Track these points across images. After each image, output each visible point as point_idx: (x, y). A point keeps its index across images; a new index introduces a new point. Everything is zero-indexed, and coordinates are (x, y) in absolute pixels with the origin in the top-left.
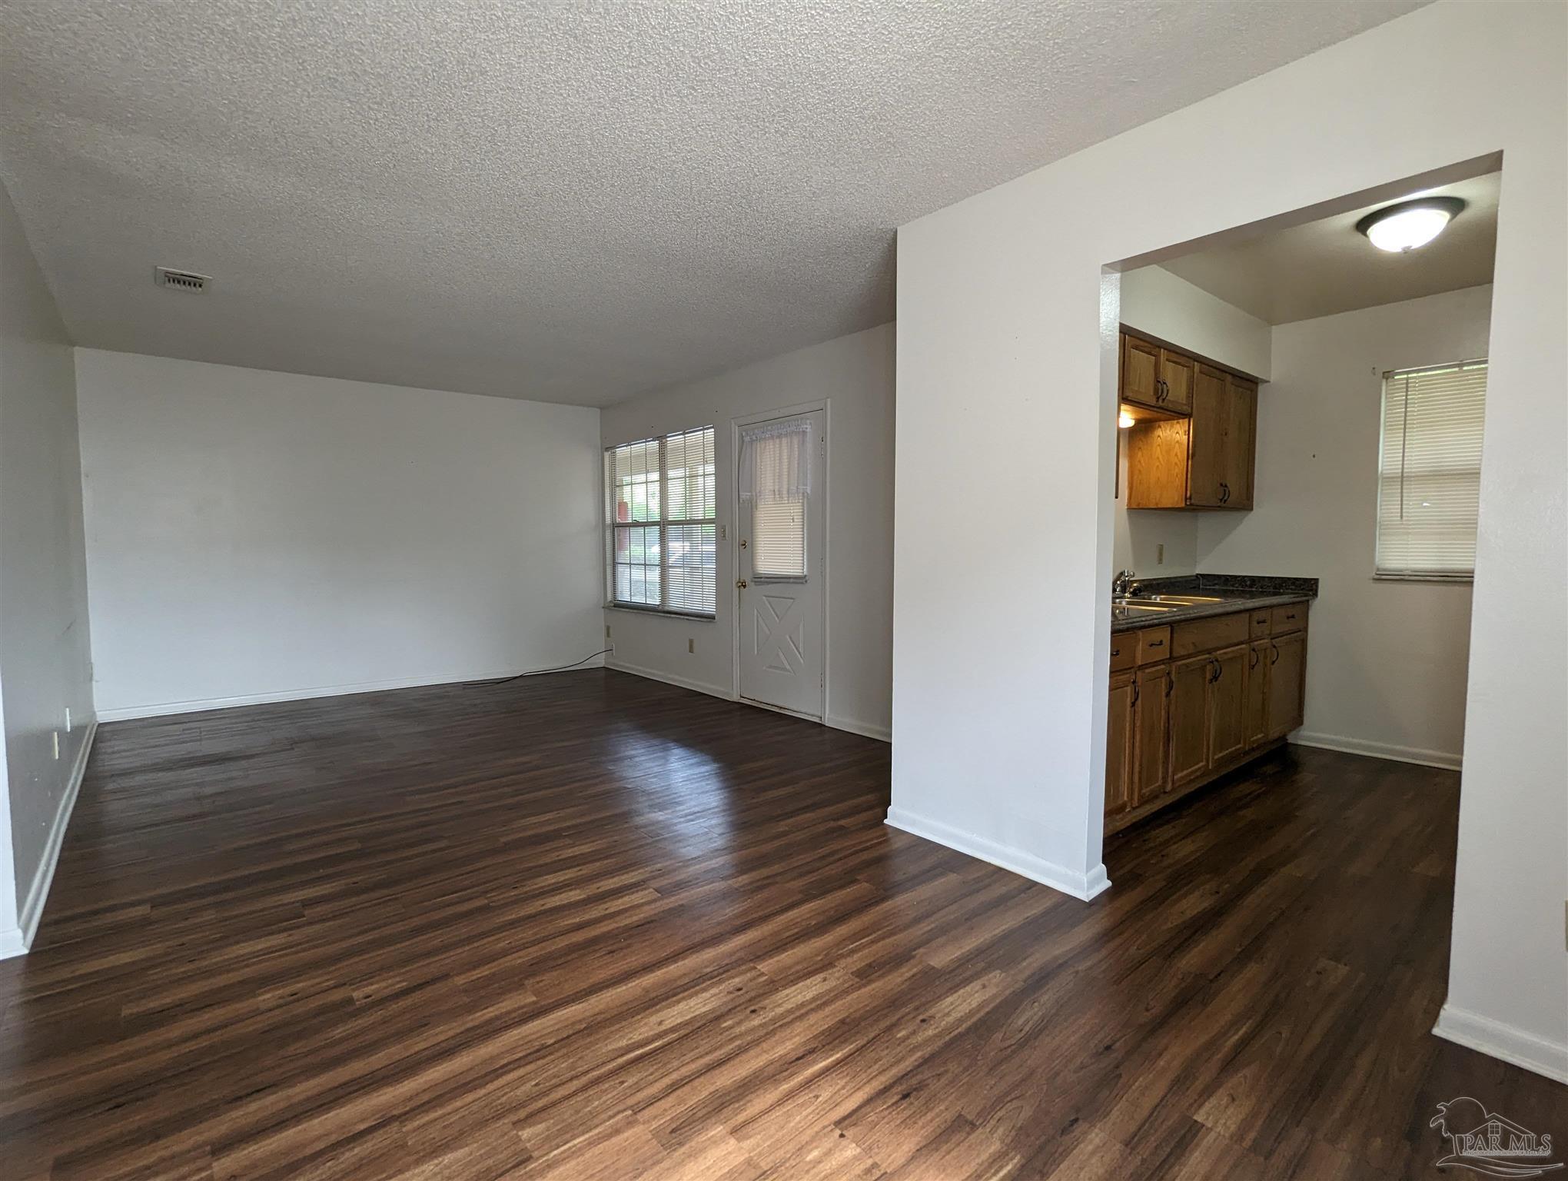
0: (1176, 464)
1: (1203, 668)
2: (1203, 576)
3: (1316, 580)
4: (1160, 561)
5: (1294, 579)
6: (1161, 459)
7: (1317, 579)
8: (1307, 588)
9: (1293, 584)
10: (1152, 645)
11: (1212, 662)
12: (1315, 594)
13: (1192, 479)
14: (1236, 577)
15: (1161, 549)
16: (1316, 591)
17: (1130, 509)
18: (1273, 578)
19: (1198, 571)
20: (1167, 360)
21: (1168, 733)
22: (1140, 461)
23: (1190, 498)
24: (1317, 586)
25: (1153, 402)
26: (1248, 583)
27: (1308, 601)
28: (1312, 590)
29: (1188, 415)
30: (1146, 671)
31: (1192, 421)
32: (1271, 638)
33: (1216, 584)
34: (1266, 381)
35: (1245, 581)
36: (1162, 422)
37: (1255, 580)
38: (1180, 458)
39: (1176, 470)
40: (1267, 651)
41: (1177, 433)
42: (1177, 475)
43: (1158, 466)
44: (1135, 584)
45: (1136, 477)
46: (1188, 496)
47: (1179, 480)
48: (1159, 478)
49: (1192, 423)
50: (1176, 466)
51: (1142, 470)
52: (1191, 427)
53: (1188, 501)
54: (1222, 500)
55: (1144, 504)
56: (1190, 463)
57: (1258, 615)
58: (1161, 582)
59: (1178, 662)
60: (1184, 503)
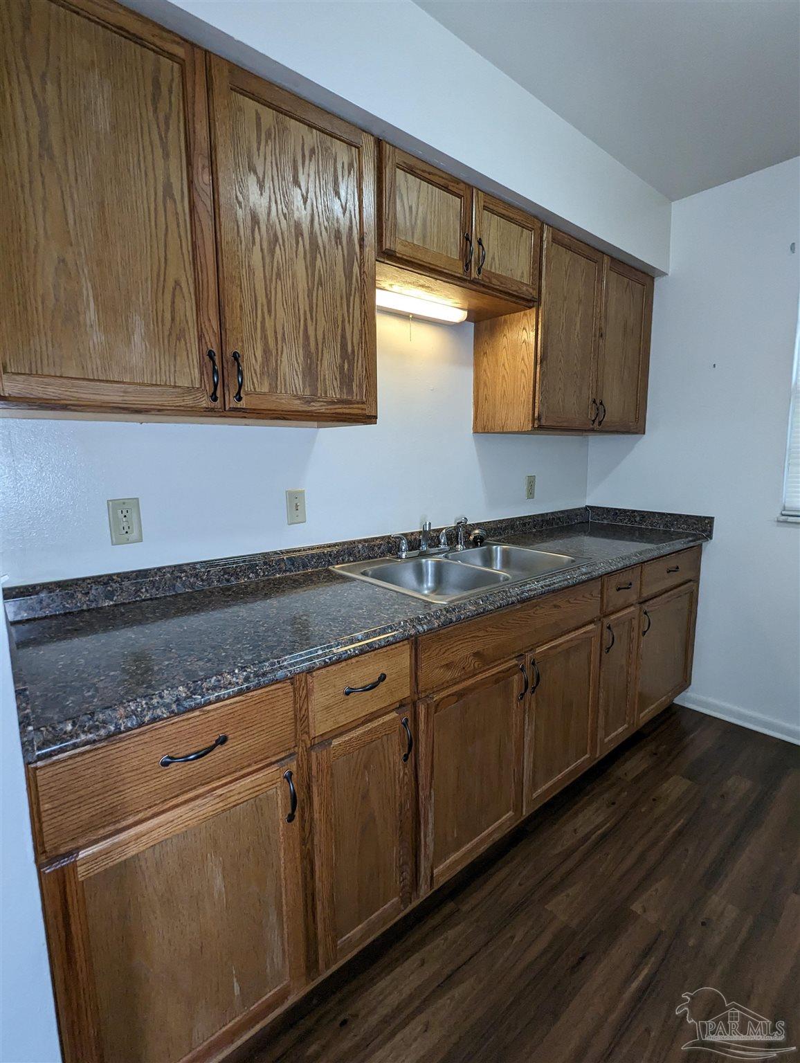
0: (523, 371)
2: (591, 508)
3: (711, 519)
4: (531, 495)
5: (688, 516)
6: (506, 364)
7: (713, 518)
8: (701, 528)
9: (685, 522)
10: (348, 693)
11: (522, 670)
12: (710, 536)
13: (541, 394)
14: (625, 511)
15: (531, 482)
16: (711, 532)
17: (475, 432)
18: (663, 514)
19: (590, 501)
20: (485, 208)
22: (485, 371)
23: (539, 418)
24: (711, 527)
25: (459, 271)
26: (638, 519)
27: (701, 545)
28: (704, 531)
29: (534, 301)
30: (335, 742)
31: (540, 311)
32: (640, 603)
33: (605, 518)
34: (664, 274)
35: (634, 517)
36: (508, 316)
37: (644, 515)
38: (527, 364)
39: (523, 380)
40: (635, 623)
41: (524, 329)
42: (524, 387)
43: (504, 376)
44: (477, 531)
45: (481, 391)
46: (536, 415)
47: (525, 394)
48: (504, 391)
49: (540, 314)
50: (523, 375)
51: (487, 382)
52: (540, 320)
53: (536, 422)
54: (594, 421)
55: (489, 427)
56: (538, 370)
57: (623, 578)
58: (528, 520)
59: (433, 698)
60: (531, 425)
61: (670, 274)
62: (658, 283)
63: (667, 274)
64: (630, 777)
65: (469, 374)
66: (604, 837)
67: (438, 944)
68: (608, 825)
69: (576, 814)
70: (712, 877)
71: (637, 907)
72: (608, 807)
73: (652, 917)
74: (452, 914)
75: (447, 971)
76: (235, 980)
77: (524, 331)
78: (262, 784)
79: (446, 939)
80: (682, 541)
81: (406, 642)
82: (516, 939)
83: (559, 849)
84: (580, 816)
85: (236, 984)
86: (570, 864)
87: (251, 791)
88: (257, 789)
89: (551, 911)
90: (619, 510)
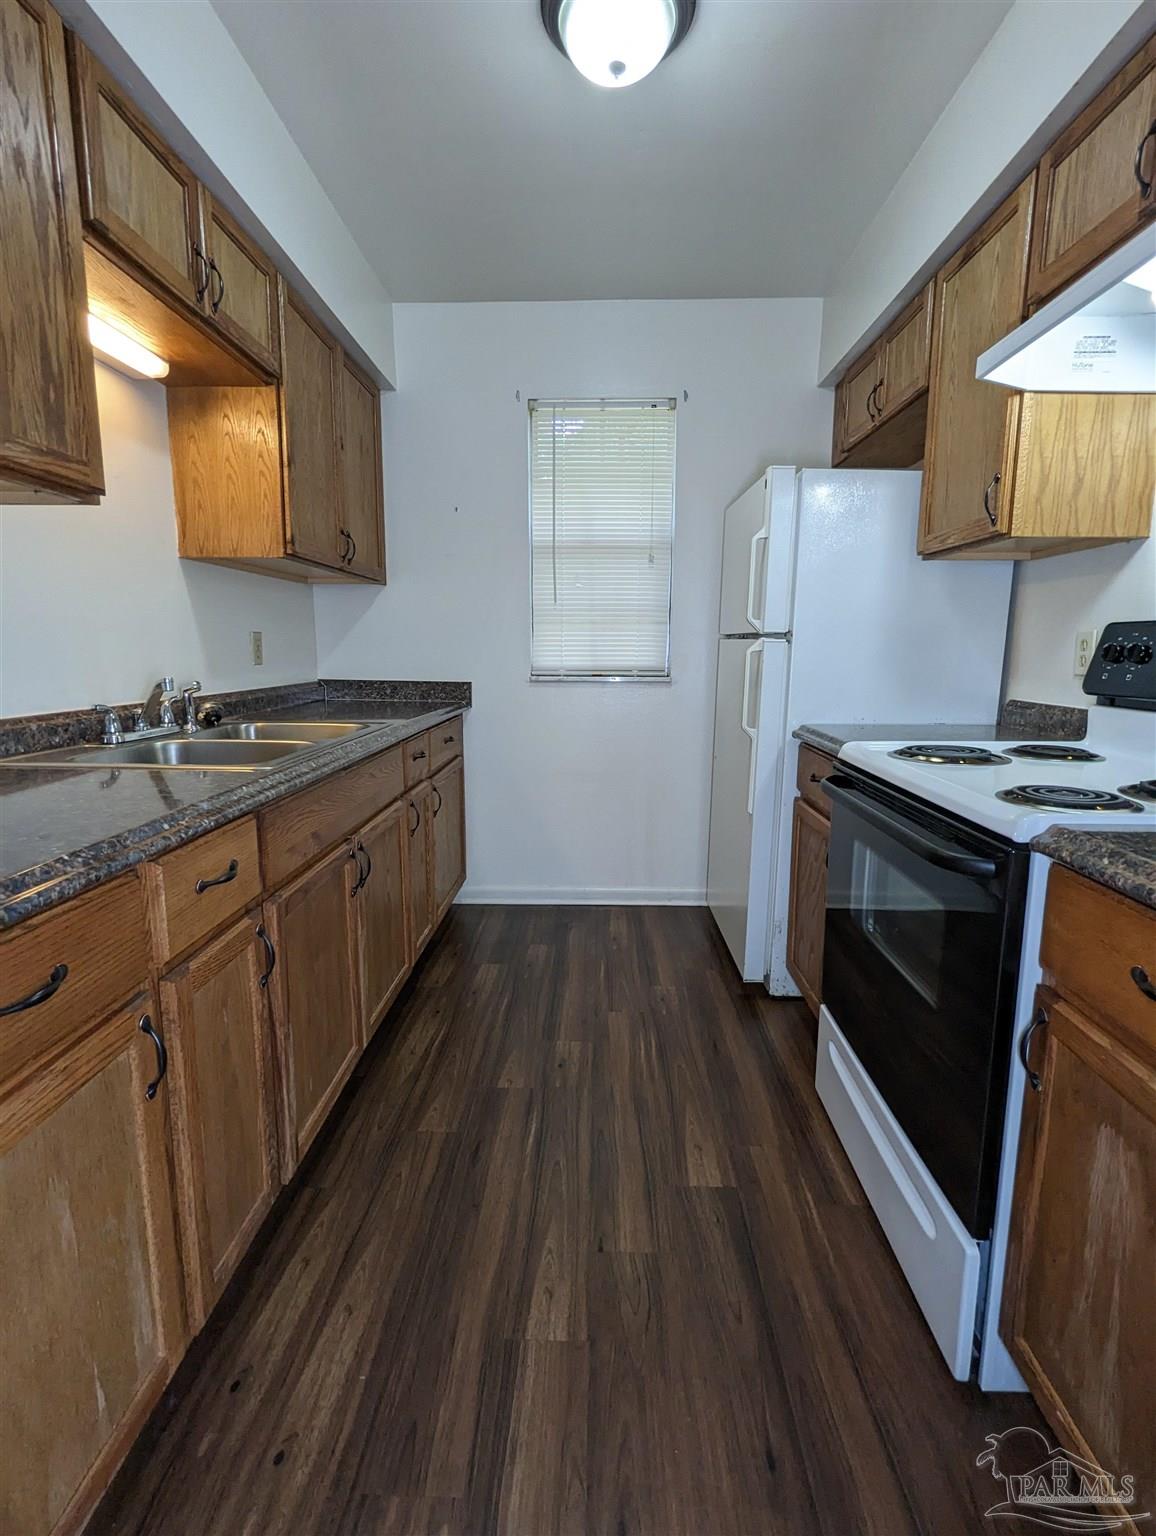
0: (262, 473)
1: (338, 874)
2: (327, 682)
3: (468, 684)
4: (258, 659)
5: (443, 683)
6: (232, 460)
7: (470, 683)
8: (457, 695)
9: (441, 690)
10: (202, 888)
11: (353, 856)
12: (469, 704)
13: (292, 508)
14: (372, 683)
15: (257, 639)
16: (469, 699)
17: (185, 557)
18: (418, 682)
19: (323, 674)
20: (214, 216)
21: (275, 1057)
22: (194, 463)
23: (293, 542)
24: (469, 693)
25: (192, 298)
26: (388, 692)
27: (461, 714)
28: (463, 699)
29: (274, 376)
30: (193, 965)
31: (282, 393)
32: (430, 777)
33: (346, 694)
34: (391, 388)
35: (384, 689)
36: (229, 388)
37: (396, 687)
38: (268, 463)
39: (264, 485)
40: (428, 800)
41: (258, 412)
42: (265, 496)
43: (229, 477)
44: (208, 705)
45: (189, 495)
46: (288, 536)
47: (270, 506)
48: (233, 499)
49: (282, 397)
50: (263, 479)
51: (200, 479)
52: (283, 404)
53: (289, 546)
54: (344, 557)
55: (211, 549)
56: (286, 474)
57: (414, 747)
58: (261, 695)
59: (281, 896)
60: (282, 550)
61: (398, 389)
62: (385, 398)
63: (394, 390)
64: (441, 983)
65: (165, 466)
66: (443, 1043)
67: (317, 1233)
68: (442, 1032)
69: (405, 1037)
70: (550, 1032)
71: (502, 1084)
72: (434, 1016)
73: (520, 1083)
74: (313, 1199)
75: (341, 1250)
76: (98, 1385)
77: (259, 416)
78: (115, 1043)
79: (322, 1225)
80: (440, 711)
81: (251, 816)
82: (403, 1175)
83: (403, 1076)
84: (411, 1036)
85: (100, 1393)
86: (422, 1082)
87: (102, 1056)
88: (108, 1051)
89: (427, 1131)
90: (364, 682)
